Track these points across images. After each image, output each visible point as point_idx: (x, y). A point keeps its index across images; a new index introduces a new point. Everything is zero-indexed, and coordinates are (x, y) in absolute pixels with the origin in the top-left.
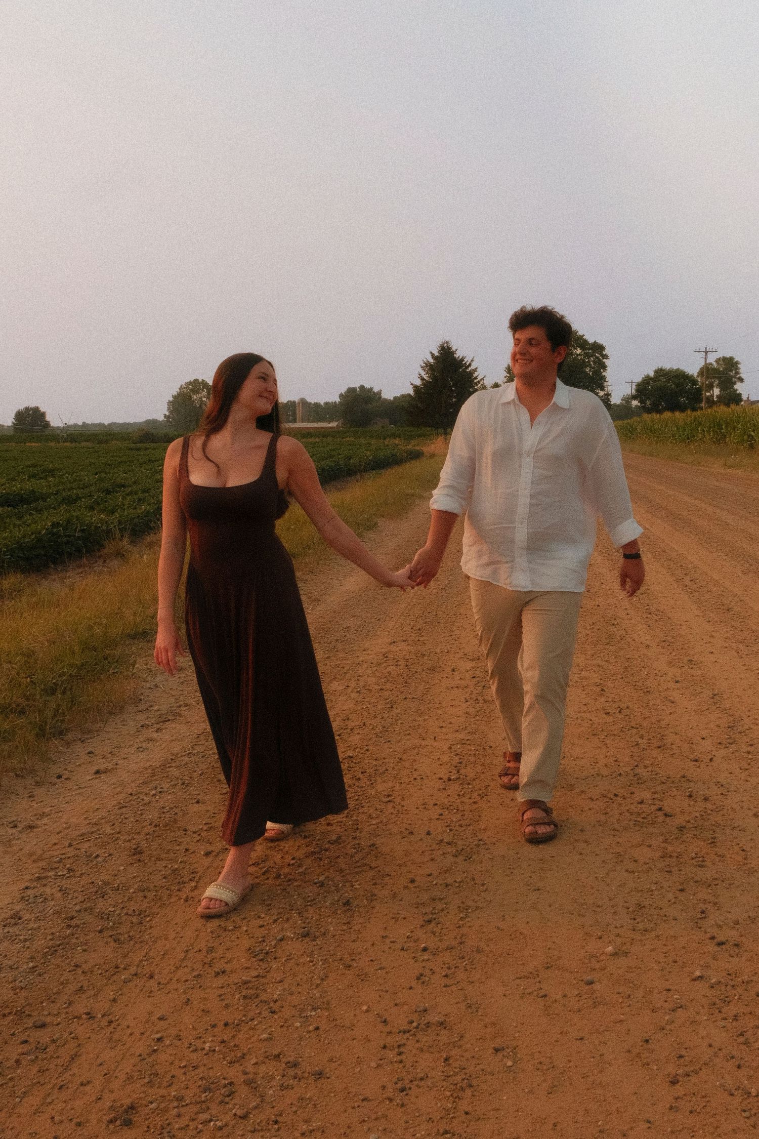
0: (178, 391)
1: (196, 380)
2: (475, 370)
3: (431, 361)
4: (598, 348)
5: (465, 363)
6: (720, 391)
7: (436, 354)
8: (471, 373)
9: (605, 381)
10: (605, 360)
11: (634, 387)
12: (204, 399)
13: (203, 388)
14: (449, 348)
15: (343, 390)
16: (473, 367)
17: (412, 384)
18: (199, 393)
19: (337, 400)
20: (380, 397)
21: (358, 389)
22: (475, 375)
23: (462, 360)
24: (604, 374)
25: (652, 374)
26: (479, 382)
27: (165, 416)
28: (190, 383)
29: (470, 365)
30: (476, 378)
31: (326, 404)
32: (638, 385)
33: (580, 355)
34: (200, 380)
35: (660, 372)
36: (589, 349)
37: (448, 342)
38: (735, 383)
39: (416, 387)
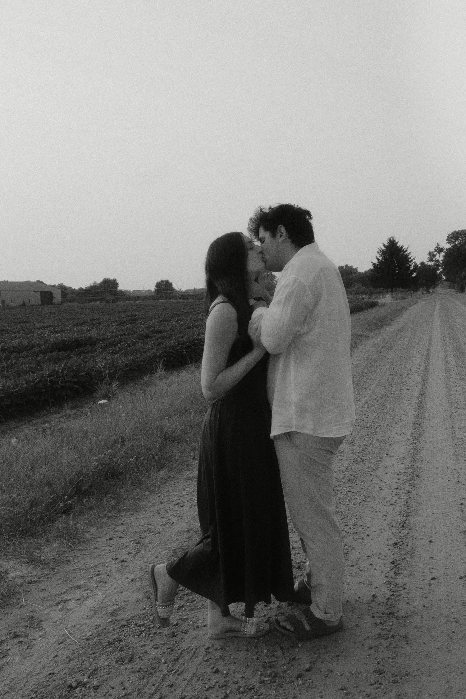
2: (410, 253)
3: (384, 248)
5: (404, 250)
7: (386, 244)
8: (407, 256)
14: (394, 241)
16: (408, 252)
17: (372, 262)
20: (357, 271)
21: (344, 267)
22: (409, 257)
23: (402, 247)
26: (412, 261)
29: (406, 250)
37: (393, 238)
39: (374, 264)
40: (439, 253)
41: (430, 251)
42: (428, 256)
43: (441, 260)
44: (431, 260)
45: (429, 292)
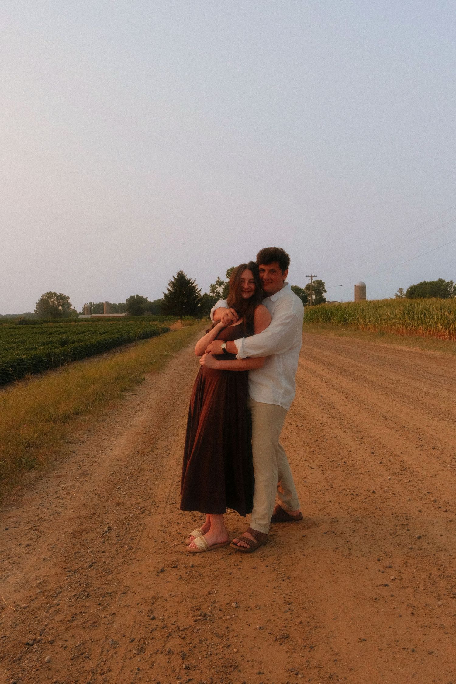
0: (41, 298)
1: (50, 292)
2: (196, 285)
3: (174, 281)
5: (191, 282)
6: (315, 297)
8: (194, 287)
12: (55, 302)
13: (54, 296)
14: (183, 274)
15: (128, 297)
16: (195, 284)
17: (163, 293)
18: (52, 299)
19: (125, 302)
20: (147, 301)
21: (135, 297)
22: (196, 288)
23: (190, 280)
26: (198, 292)
27: (35, 310)
28: (47, 293)
29: (194, 283)
30: (197, 290)
31: (119, 304)
34: (53, 292)
37: (182, 271)
38: (322, 293)
39: (165, 295)
40: (220, 286)
41: (212, 284)
42: (210, 289)
43: (222, 292)
44: (213, 292)
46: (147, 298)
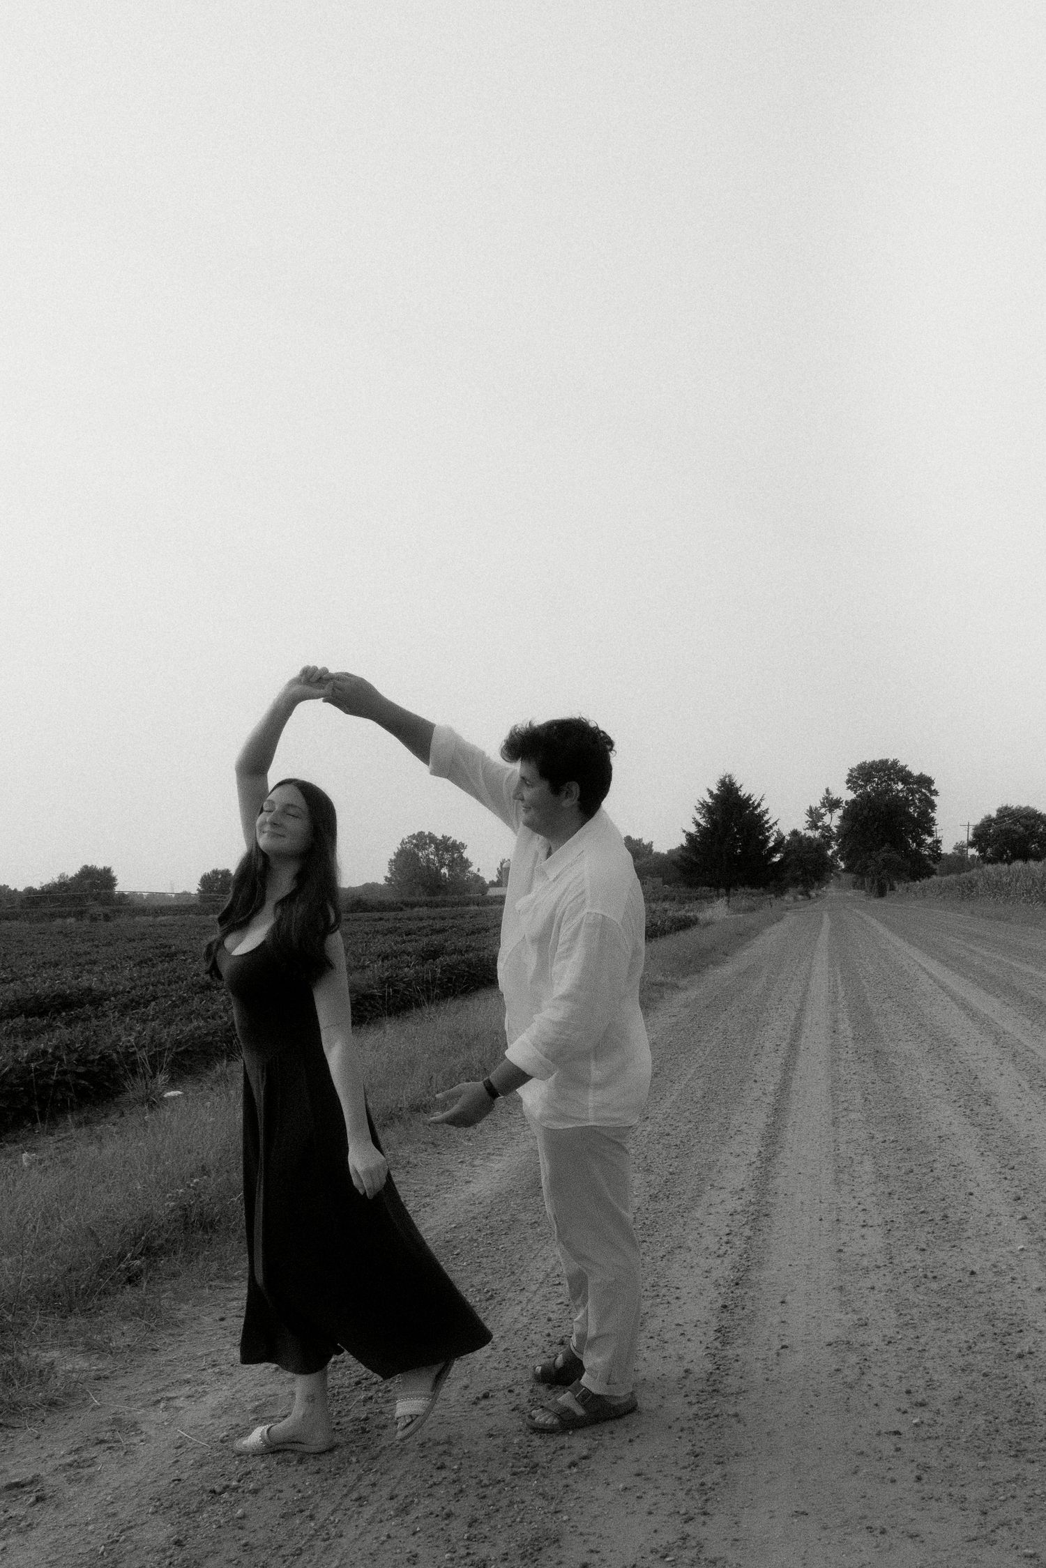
0: (400, 847)
1: (421, 833)
2: (766, 812)
3: (709, 800)
4: (925, 782)
5: (753, 803)
7: (715, 792)
8: (761, 816)
9: (934, 825)
10: (933, 798)
11: (971, 831)
12: (432, 857)
13: (430, 843)
14: (732, 784)
16: (763, 807)
17: (683, 832)
18: (424, 849)
20: (651, 851)
22: (765, 819)
23: (749, 798)
24: (932, 815)
25: (994, 815)
26: (771, 827)
27: (386, 878)
28: (413, 837)
29: (759, 805)
30: (767, 822)
32: (976, 828)
33: (902, 791)
34: (427, 833)
35: (1005, 813)
36: (914, 783)
37: (730, 777)
39: (689, 835)
40: (831, 811)
41: (811, 807)
42: (807, 818)
43: (836, 827)
44: (813, 826)
45: (810, 897)
46: (650, 845)
